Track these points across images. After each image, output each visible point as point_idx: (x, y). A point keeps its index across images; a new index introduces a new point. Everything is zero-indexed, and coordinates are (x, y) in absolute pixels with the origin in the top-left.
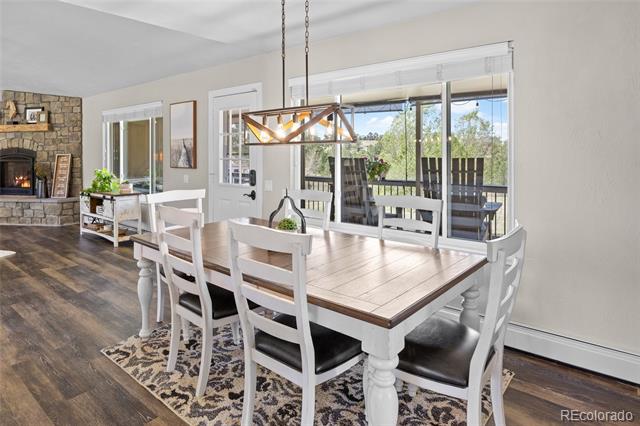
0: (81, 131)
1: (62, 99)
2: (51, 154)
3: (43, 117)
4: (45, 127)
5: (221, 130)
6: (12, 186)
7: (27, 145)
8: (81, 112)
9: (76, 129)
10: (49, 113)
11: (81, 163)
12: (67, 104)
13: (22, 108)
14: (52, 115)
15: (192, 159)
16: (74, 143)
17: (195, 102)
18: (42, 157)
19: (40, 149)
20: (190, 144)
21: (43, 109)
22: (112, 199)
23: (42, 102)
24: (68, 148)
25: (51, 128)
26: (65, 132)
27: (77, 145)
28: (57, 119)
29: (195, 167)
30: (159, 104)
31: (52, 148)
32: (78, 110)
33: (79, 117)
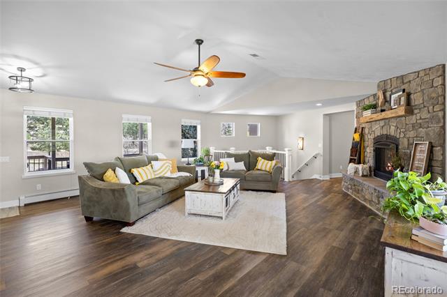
0: (444, 110)
1: (422, 74)
2: (411, 141)
3: (403, 101)
4: (402, 111)
6: (385, 171)
7: (393, 131)
8: (444, 84)
9: (437, 108)
10: (409, 95)
11: (444, 154)
12: (426, 79)
13: (388, 95)
14: (412, 96)
16: (435, 127)
19: (402, 135)
21: (404, 91)
23: (403, 83)
24: (427, 134)
26: (425, 115)
27: (437, 130)
28: (417, 99)
31: (411, 134)
32: (438, 81)
33: (440, 91)
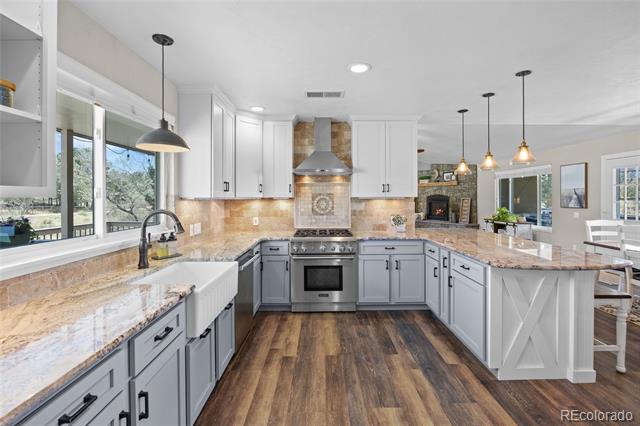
2: (458, 198)
3: (454, 178)
4: (455, 183)
5: (615, 182)
7: (444, 193)
9: (473, 183)
10: (457, 175)
11: (476, 203)
13: (441, 173)
14: (459, 176)
15: (583, 201)
16: (472, 192)
17: (586, 164)
18: (452, 200)
19: (451, 195)
20: (581, 192)
21: (453, 173)
22: (514, 226)
23: (453, 169)
24: (469, 195)
25: (458, 183)
26: (466, 185)
27: (474, 193)
28: (462, 178)
29: (586, 207)
30: (549, 166)
31: (459, 195)
